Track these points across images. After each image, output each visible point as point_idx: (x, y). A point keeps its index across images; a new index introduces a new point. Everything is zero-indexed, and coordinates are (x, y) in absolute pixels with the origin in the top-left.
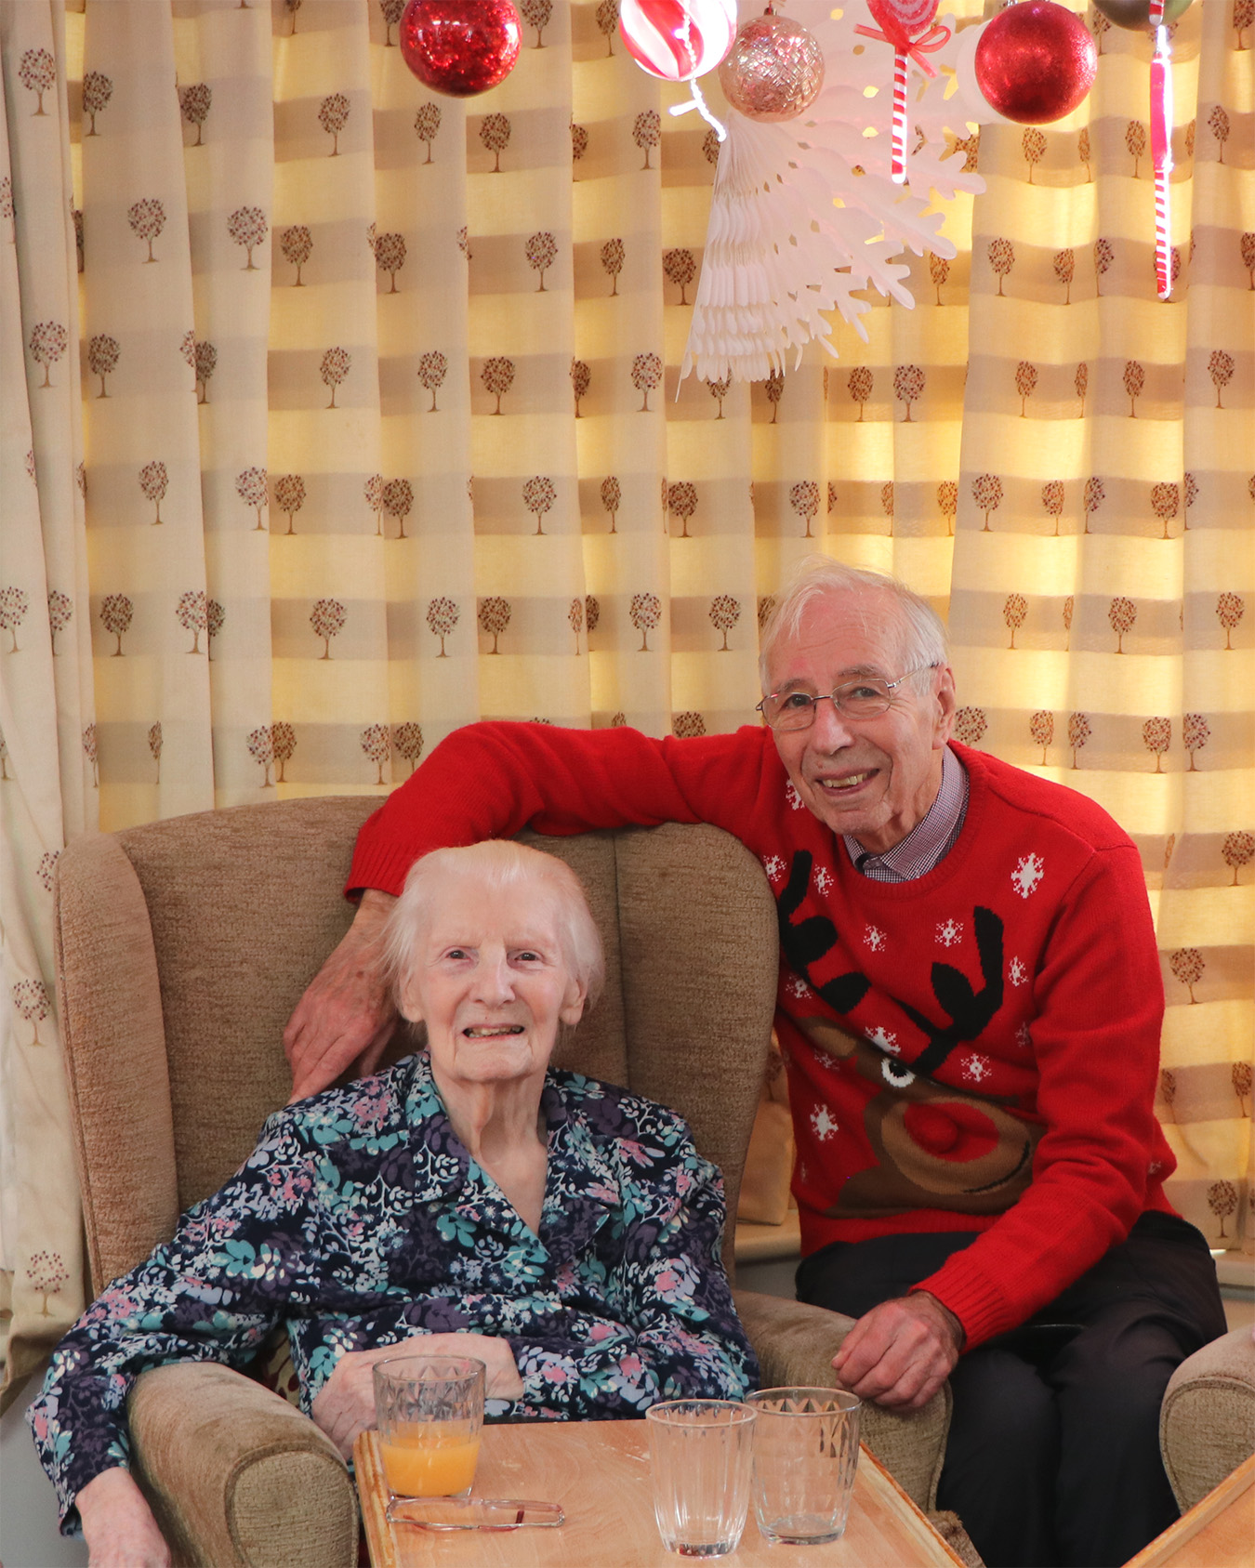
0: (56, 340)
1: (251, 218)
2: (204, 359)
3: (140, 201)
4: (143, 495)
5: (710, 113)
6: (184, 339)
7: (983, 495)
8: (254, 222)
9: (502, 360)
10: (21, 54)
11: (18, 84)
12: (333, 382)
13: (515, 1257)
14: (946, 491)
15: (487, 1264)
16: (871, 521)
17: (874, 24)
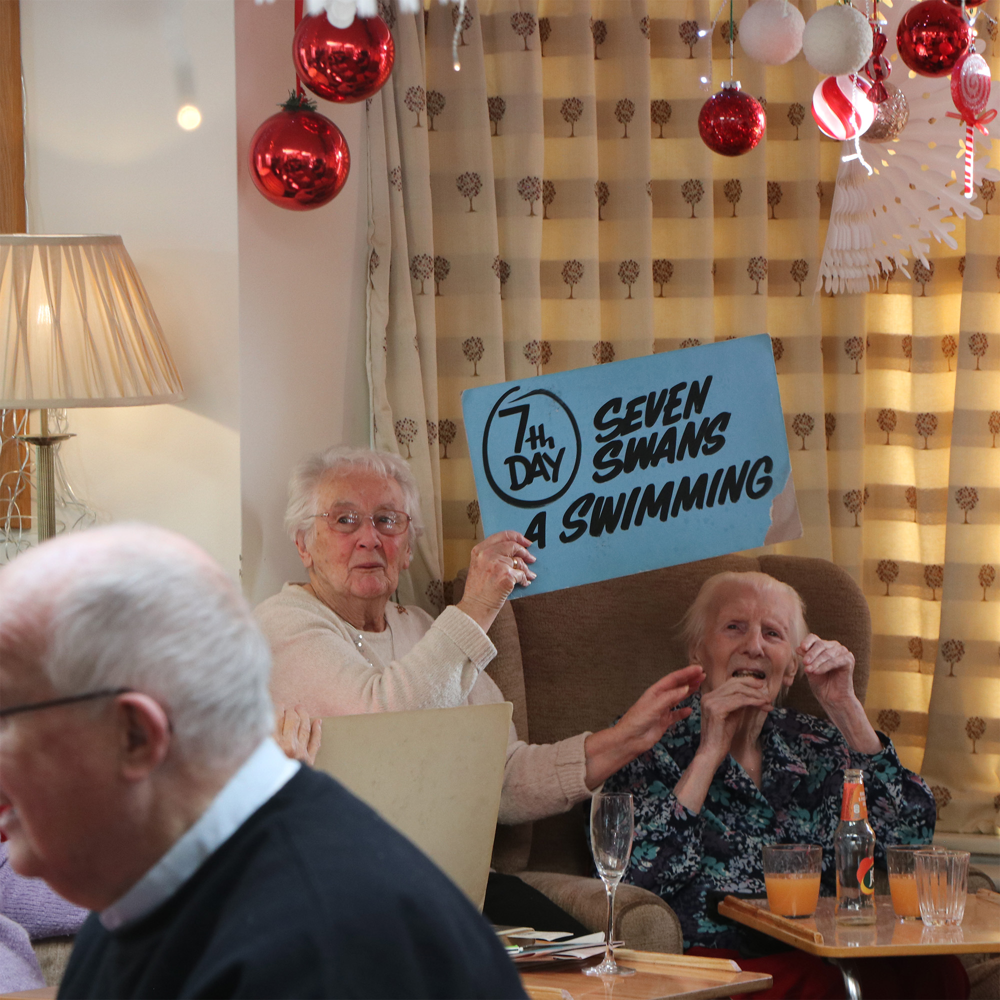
0: (428, 266)
1: (533, 183)
2: (504, 271)
3: (464, 174)
4: (465, 358)
5: (865, 160)
6: (494, 261)
7: (975, 346)
8: (534, 186)
9: (664, 261)
10: (407, 90)
11: (404, 107)
12: (571, 282)
13: (753, 813)
14: (947, 342)
15: (738, 816)
16: (896, 361)
17: (955, 110)
